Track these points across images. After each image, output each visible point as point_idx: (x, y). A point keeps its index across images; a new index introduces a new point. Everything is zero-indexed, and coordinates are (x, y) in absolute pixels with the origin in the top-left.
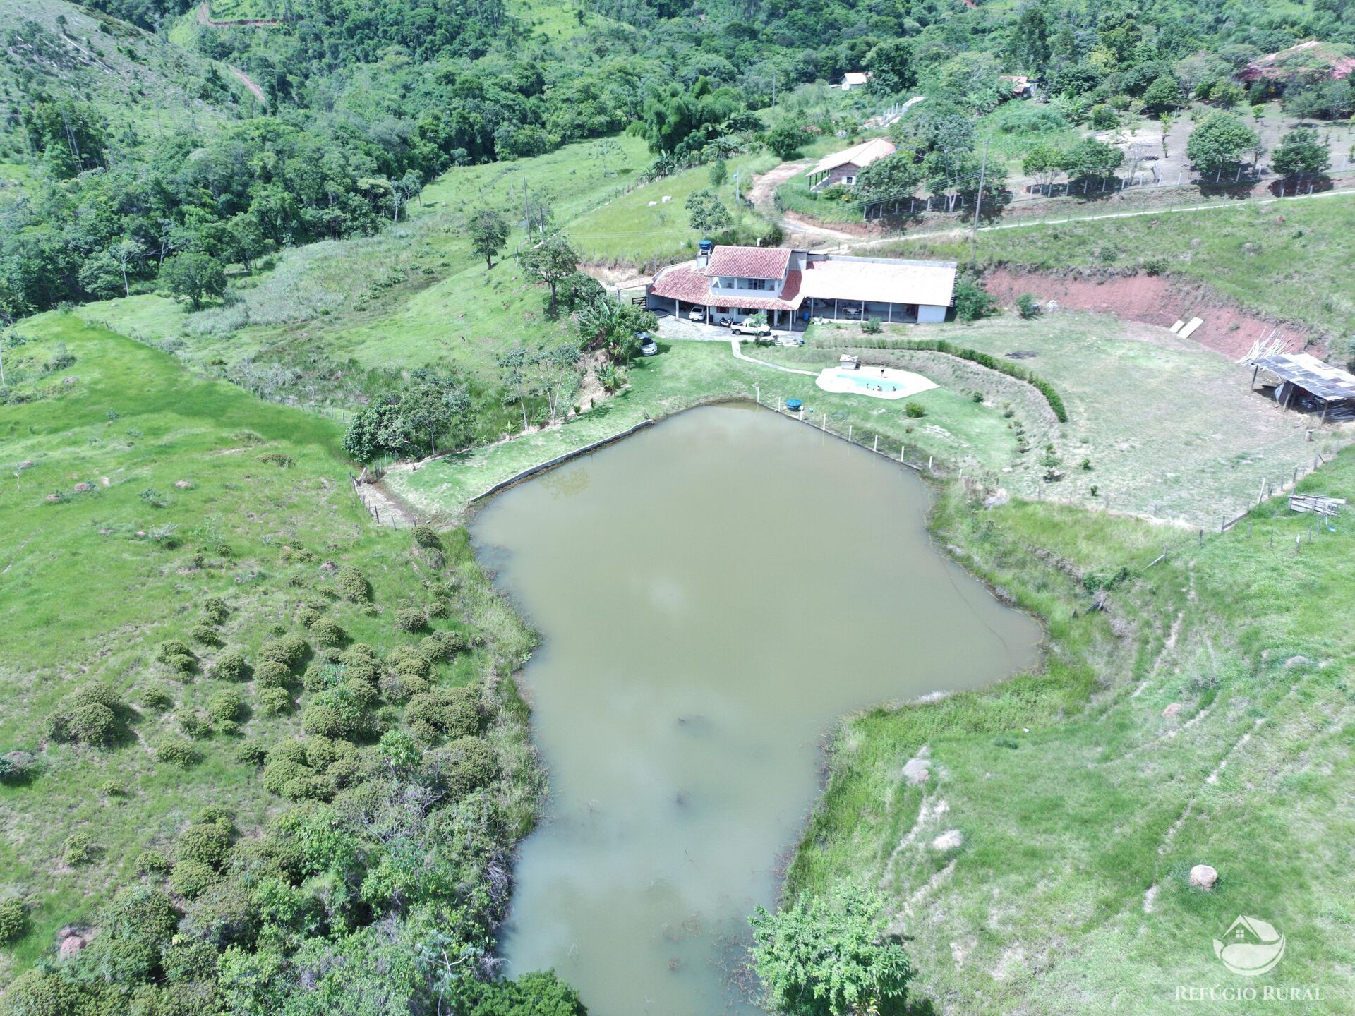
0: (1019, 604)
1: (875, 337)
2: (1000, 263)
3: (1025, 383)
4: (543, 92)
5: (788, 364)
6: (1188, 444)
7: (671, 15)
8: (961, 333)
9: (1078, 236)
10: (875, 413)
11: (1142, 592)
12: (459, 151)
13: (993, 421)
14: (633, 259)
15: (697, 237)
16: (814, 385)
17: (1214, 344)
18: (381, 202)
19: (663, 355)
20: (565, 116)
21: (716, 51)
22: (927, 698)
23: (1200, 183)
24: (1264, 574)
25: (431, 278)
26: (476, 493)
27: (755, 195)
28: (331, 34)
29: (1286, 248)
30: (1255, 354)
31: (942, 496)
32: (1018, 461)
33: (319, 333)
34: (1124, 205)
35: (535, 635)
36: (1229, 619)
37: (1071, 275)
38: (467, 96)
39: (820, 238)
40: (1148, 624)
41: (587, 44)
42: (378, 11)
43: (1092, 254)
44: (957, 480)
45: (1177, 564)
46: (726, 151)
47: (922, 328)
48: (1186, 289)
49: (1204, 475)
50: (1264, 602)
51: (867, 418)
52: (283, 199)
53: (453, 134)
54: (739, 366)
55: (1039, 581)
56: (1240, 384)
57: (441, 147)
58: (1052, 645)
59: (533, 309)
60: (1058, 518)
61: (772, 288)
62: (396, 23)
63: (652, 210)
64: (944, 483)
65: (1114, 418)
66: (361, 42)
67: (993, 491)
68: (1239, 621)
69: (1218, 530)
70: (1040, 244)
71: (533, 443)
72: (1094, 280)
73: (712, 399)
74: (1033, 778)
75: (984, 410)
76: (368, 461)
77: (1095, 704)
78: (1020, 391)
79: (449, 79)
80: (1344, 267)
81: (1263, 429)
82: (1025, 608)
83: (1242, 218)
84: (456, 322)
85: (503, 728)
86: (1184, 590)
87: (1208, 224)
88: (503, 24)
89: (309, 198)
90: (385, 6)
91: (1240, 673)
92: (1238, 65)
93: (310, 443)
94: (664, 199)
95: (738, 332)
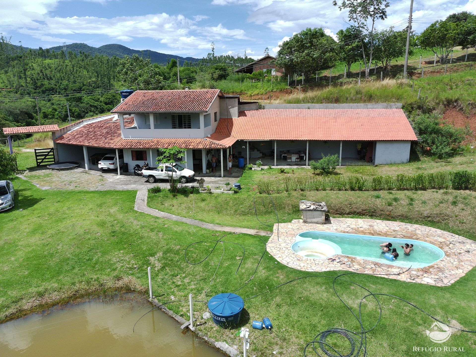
2: (448, 102)
16: (265, 254)
61: (199, 127)
95: (151, 179)
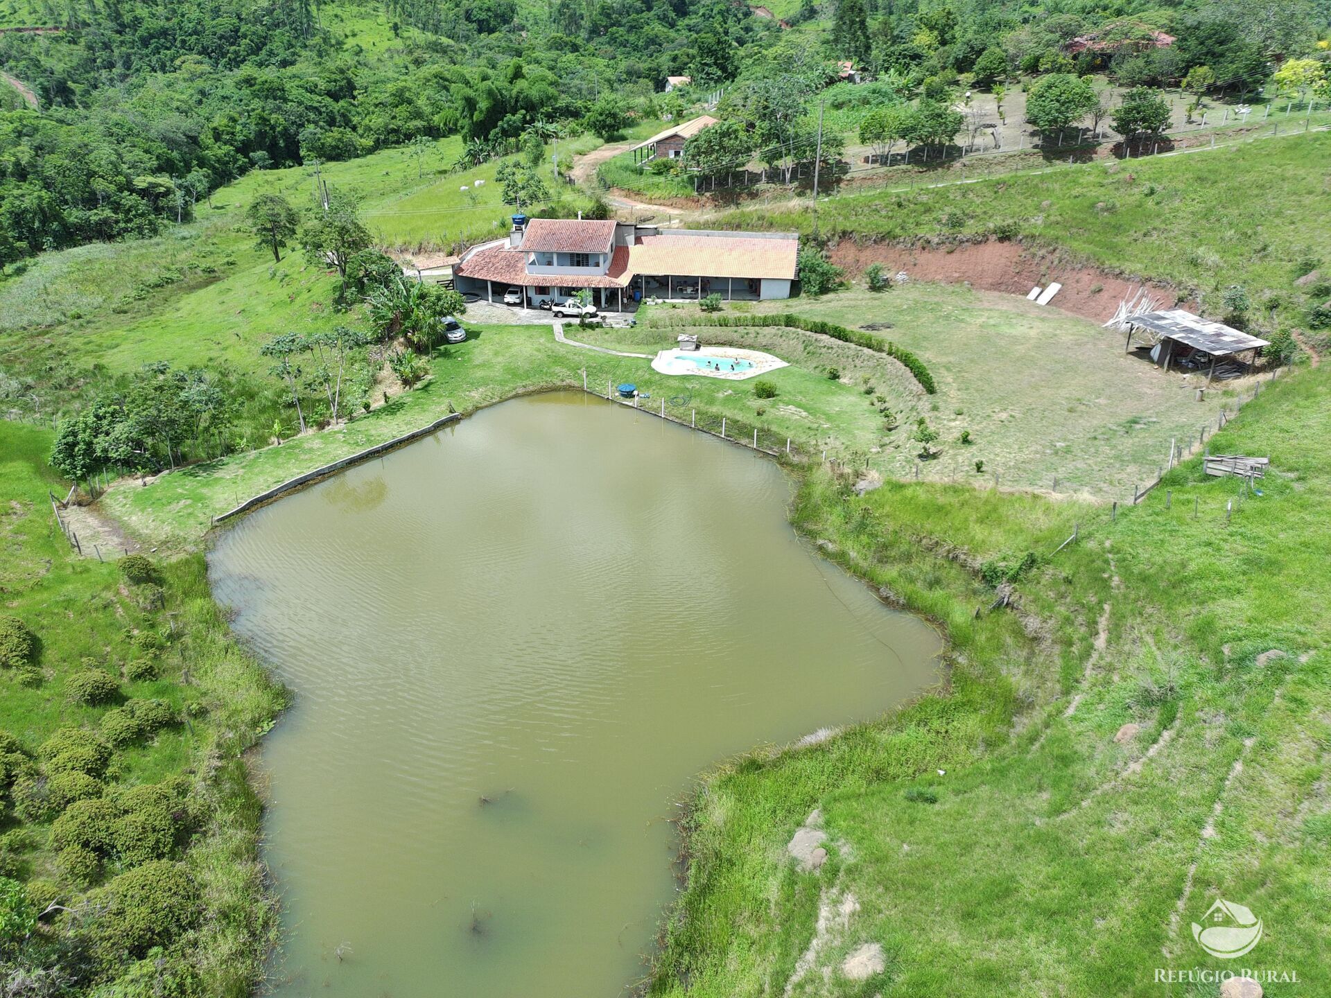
0: (908, 606)
1: (715, 315)
2: (844, 233)
3: (884, 355)
4: (354, 98)
5: (618, 347)
6: (1071, 410)
7: (491, 31)
8: (807, 307)
9: (923, 204)
10: (721, 395)
11: (1054, 582)
12: (259, 154)
13: (852, 399)
14: (439, 242)
15: (511, 212)
16: (650, 368)
17: (1076, 309)
18: (162, 202)
19: (472, 342)
20: (378, 120)
21: (538, 62)
22: (810, 740)
23: (1042, 148)
24: (1199, 550)
25: (211, 276)
26: (222, 510)
27: (576, 173)
28: (122, 42)
29: (1140, 206)
30: (1123, 315)
31: (805, 485)
32: (886, 440)
33: (64, 339)
34: (966, 173)
35: (284, 694)
36: (1169, 608)
37: (919, 244)
38: (267, 97)
39: (649, 214)
40: (1068, 621)
41: (404, 56)
42: (175, 20)
43: (939, 222)
44: (820, 464)
45: (1091, 545)
46: (546, 137)
47: (765, 304)
48: (1043, 252)
49: (1096, 442)
50: (1208, 583)
51: (711, 401)
52: (40, 197)
53: (252, 136)
54: (562, 351)
55: (931, 576)
56: (1112, 347)
57: (238, 150)
58: (955, 655)
59: (321, 299)
60: (942, 500)
61: (597, 265)
62: (196, 32)
63: (463, 193)
64: (806, 469)
65: (986, 387)
66: (157, 51)
67: (863, 474)
68: (1181, 610)
69: (1130, 501)
70: (884, 213)
71: (306, 446)
72: (944, 249)
73: (531, 388)
74: (967, 848)
75: (842, 387)
76: (83, 478)
77: (1019, 729)
78: (879, 365)
79: (249, 82)
80: (1204, 222)
81: (1149, 391)
82: (917, 610)
83: (1091, 179)
84: (232, 320)
85: (218, 839)
86: (1106, 576)
87: (1057, 186)
88: (314, 35)
89: (73, 197)
90: (183, 16)
91: (1202, 677)
92: (1065, 35)
93: (12, 460)
94: (477, 183)
95: (560, 315)
